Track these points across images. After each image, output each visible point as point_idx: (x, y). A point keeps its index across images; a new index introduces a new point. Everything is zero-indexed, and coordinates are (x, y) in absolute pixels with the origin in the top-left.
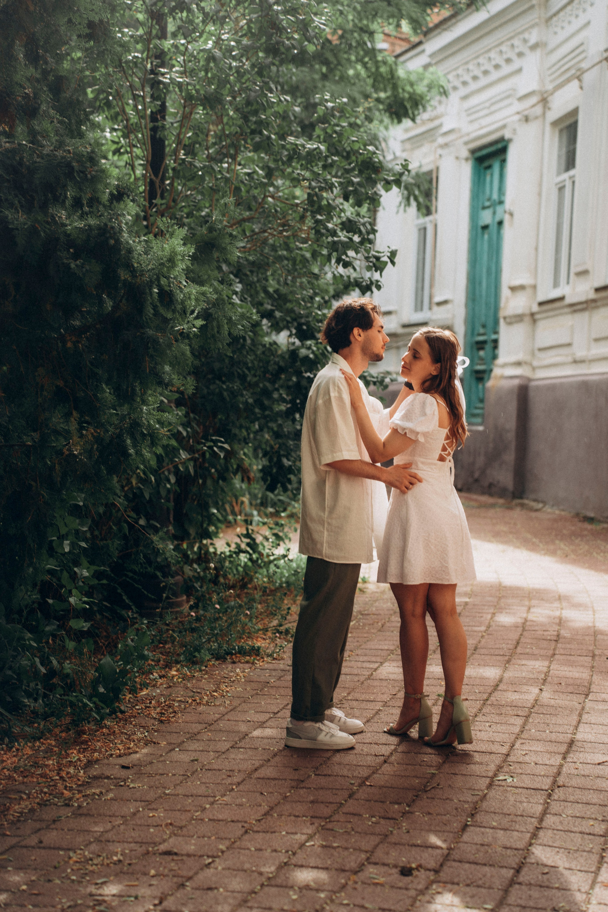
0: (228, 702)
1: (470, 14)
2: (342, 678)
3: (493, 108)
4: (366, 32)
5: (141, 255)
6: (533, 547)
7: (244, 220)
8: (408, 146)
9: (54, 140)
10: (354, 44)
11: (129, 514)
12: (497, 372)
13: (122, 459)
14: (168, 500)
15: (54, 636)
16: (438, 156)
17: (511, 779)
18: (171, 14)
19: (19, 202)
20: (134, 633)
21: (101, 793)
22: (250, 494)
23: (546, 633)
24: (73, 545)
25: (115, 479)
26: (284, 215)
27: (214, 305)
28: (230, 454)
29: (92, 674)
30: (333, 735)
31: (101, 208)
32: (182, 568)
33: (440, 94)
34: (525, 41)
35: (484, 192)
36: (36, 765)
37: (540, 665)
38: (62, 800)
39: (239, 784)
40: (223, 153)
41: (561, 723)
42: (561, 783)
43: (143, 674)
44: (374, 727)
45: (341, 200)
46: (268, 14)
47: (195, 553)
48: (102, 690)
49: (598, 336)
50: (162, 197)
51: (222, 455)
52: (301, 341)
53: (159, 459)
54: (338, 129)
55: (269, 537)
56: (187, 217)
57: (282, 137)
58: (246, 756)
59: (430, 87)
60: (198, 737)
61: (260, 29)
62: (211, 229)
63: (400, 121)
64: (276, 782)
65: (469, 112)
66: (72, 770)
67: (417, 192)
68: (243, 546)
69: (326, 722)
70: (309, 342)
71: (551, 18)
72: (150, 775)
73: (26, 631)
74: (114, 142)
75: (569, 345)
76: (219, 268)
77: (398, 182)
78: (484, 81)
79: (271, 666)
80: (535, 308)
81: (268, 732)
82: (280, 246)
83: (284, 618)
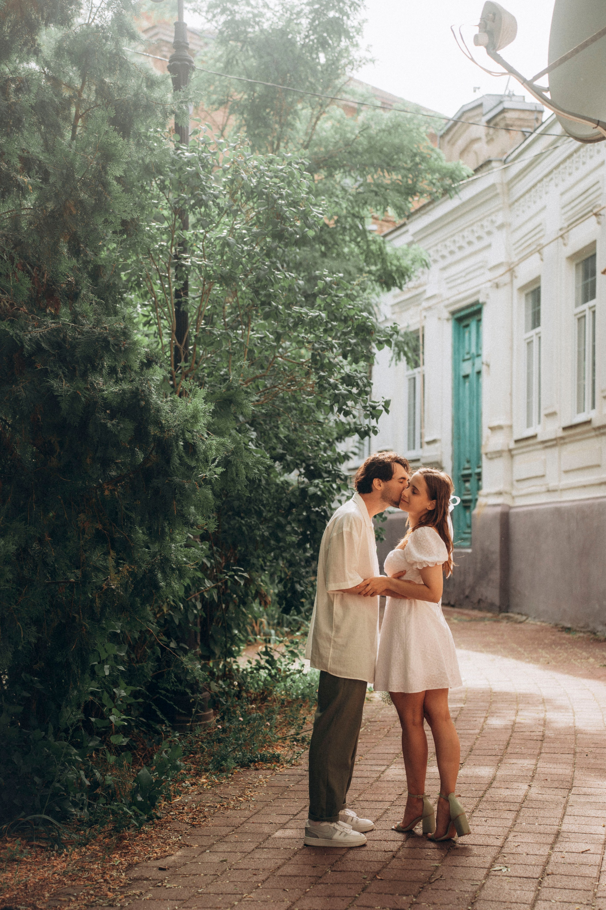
0: (252, 806)
1: (446, 200)
2: (353, 780)
3: (468, 277)
4: (358, 217)
5: (168, 413)
6: (519, 656)
7: (257, 377)
8: (397, 309)
9: (92, 319)
10: (348, 227)
11: (161, 638)
12: (482, 501)
13: (154, 591)
14: (196, 625)
15: (97, 750)
16: (423, 318)
17: (505, 869)
18: (191, 210)
19: (63, 373)
20: (167, 745)
21: (141, 893)
22: (267, 615)
23: (532, 734)
24: (112, 669)
25: (149, 608)
26: (291, 371)
27: (233, 453)
28: (248, 582)
29: (131, 784)
30: (346, 834)
31: (133, 374)
32: (209, 684)
33: (423, 266)
34: (492, 222)
35: (464, 348)
36: (83, 869)
37: (528, 763)
38: (106, 901)
39: (264, 881)
40: (239, 321)
41: (548, 815)
42: (549, 871)
43: (176, 782)
44: (383, 825)
45: (341, 358)
46: (273, 207)
47: (220, 670)
48: (140, 799)
49: (568, 468)
50: (186, 361)
51: (242, 583)
52: (310, 480)
53: (187, 589)
54: (336, 299)
55: (286, 654)
56: (208, 377)
57: (288, 306)
58: (270, 856)
59: (414, 261)
60: (226, 839)
61: (267, 219)
62: (229, 388)
63: (389, 289)
64: (297, 878)
65: (448, 280)
66: (114, 873)
67: (406, 349)
68: (263, 663)
69: (340, 822)
70: (316, 481)
71: (513, 203)
72: (184, 876)
73: (72, 748)
74: (144, 316)
75: (543, 476)
76: (237, 419)
77: (388, 342)
78: (459, 255)
79: (290, 772)
80: (512, 445)
81: (289, 833)
82: (289, 399)
83: (300, 727)
